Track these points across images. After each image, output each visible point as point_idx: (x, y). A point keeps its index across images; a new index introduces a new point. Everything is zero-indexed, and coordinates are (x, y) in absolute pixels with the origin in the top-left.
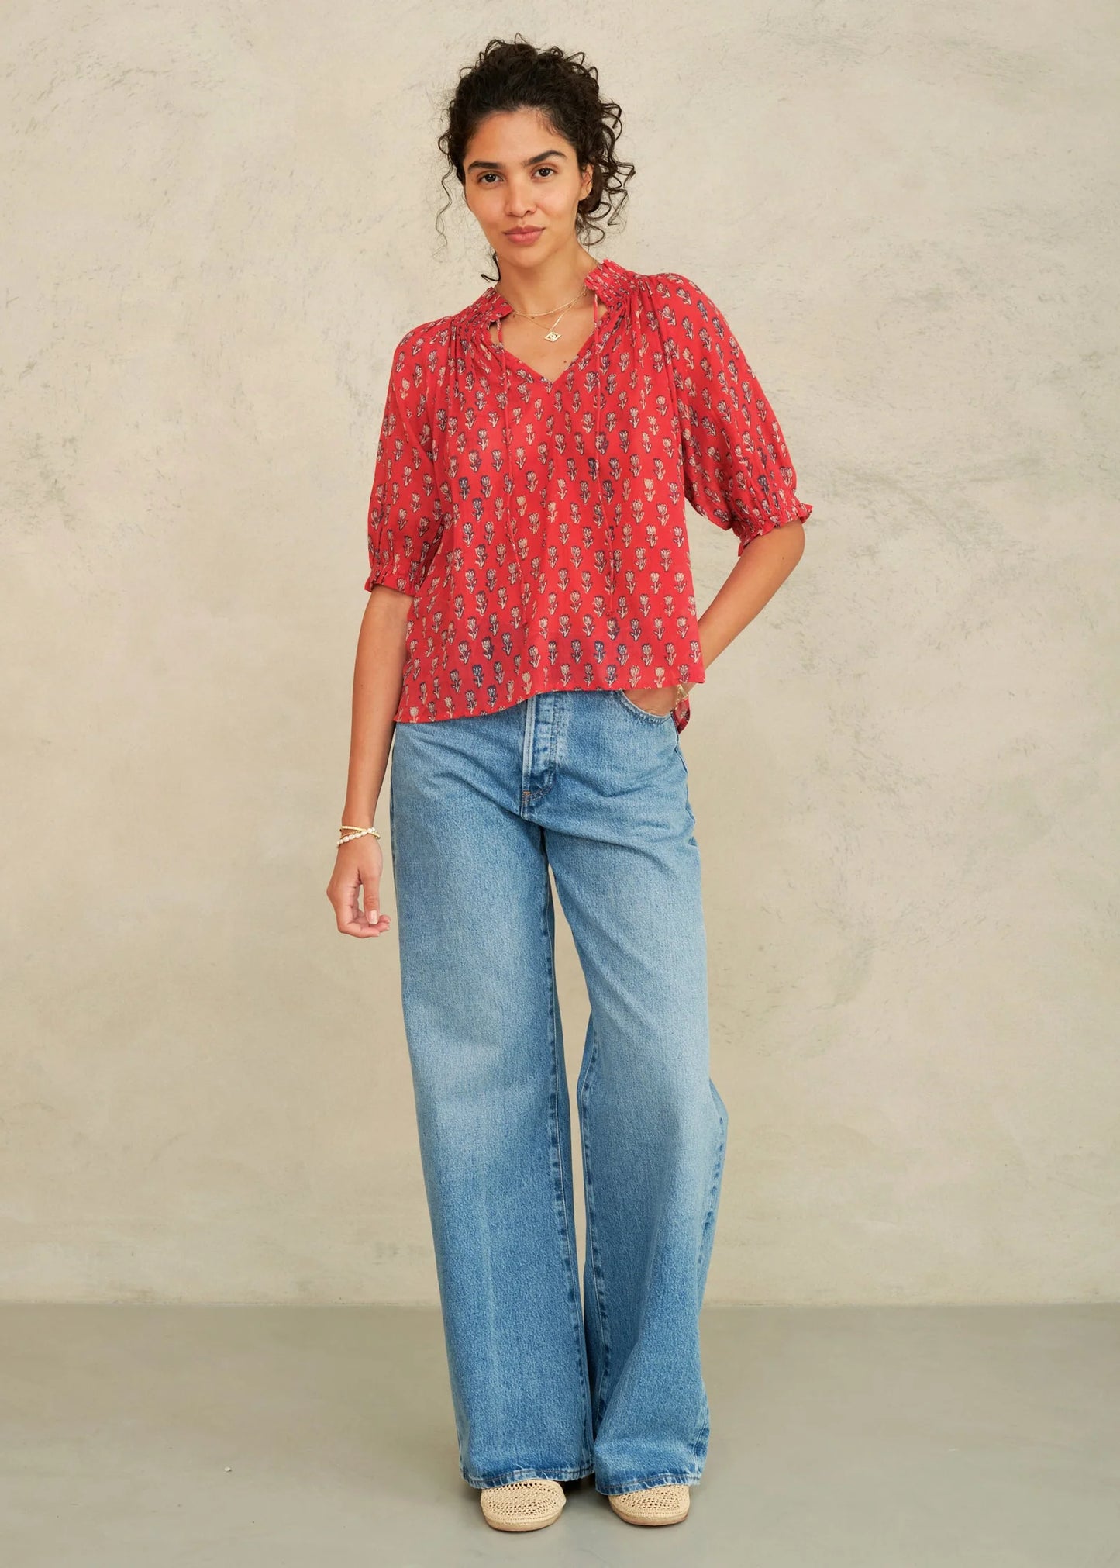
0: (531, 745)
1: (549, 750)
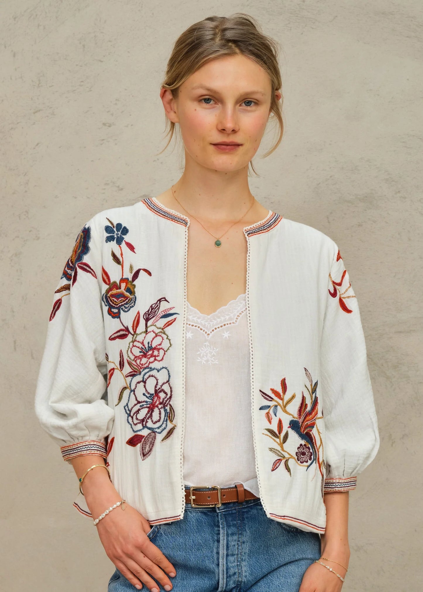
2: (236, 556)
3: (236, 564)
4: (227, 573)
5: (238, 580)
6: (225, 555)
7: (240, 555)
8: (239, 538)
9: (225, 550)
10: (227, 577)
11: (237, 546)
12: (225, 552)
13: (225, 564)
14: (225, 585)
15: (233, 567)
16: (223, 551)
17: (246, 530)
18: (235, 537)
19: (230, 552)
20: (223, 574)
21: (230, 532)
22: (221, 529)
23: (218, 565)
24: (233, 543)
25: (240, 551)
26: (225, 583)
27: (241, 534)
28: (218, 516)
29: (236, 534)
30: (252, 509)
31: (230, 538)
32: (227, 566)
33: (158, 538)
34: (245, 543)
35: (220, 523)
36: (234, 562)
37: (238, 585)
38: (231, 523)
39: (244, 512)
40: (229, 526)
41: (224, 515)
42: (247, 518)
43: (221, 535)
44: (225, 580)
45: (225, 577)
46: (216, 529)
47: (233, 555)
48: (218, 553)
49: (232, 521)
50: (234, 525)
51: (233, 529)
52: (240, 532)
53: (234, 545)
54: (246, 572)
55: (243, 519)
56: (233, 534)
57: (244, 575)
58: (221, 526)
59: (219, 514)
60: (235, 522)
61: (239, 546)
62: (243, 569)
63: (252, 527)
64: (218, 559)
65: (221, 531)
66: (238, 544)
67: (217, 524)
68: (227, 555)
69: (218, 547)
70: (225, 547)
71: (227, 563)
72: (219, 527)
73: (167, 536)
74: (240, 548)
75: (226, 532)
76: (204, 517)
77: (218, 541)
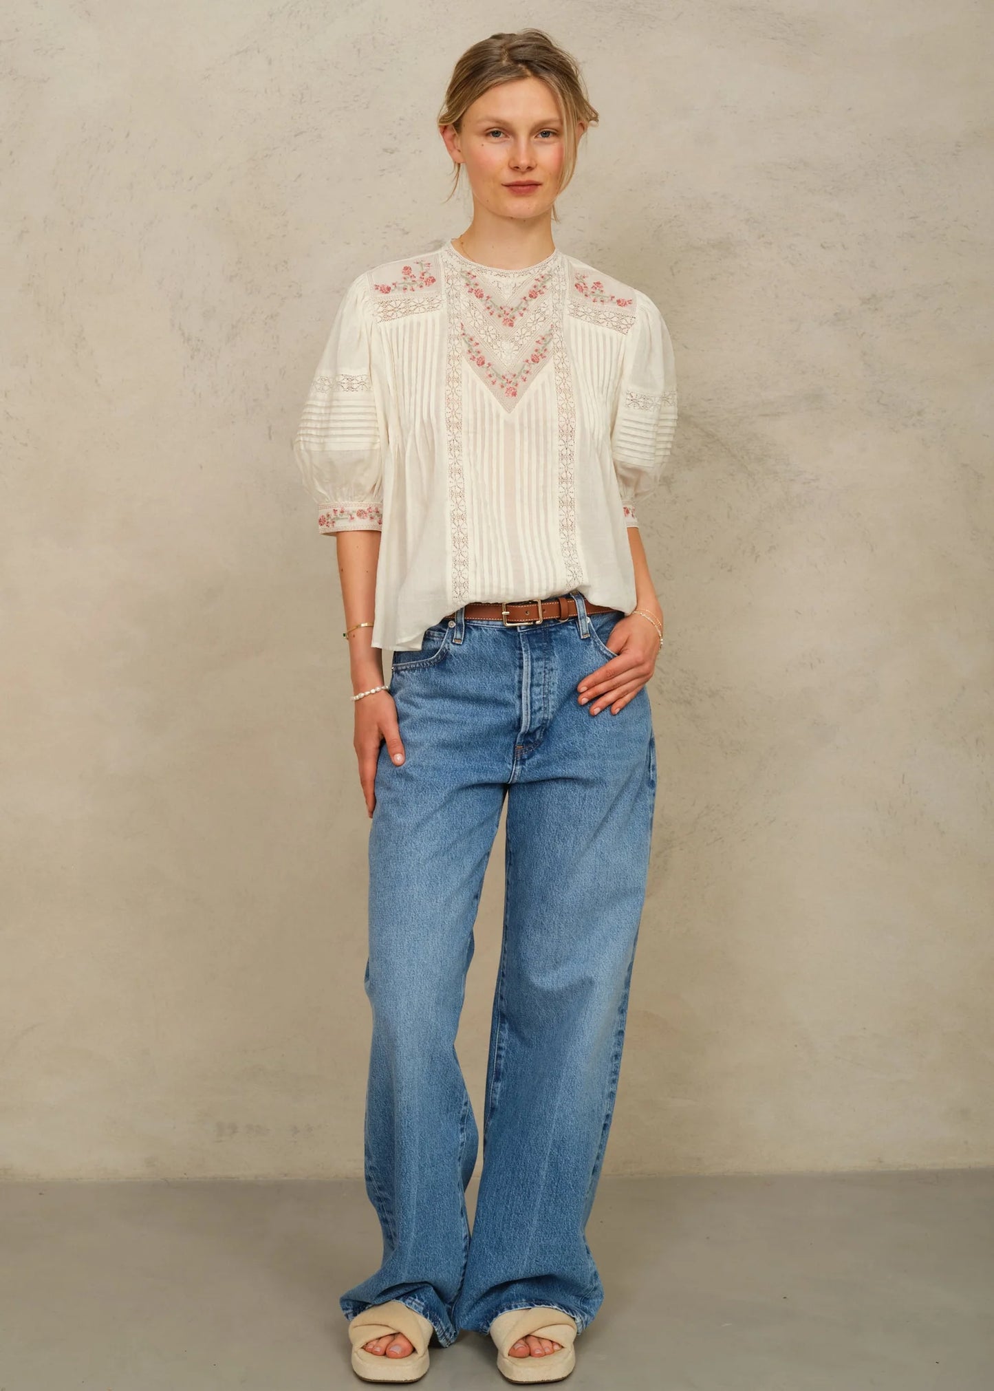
2: (542, 687)
3: (542, 696)
4: (531, 708)
5: (544, 717)
6: (529, 684)
7: (547, 686)
8: (545, 664)
9: (529, 679)
10: (532, 714)
11: (543, 674)
12: (529, 682)
13: (529, 696)
14: (529, 723)
15: (538, 700)
16: (526, 680)
17: (554, 654)
18: (541, 663)
19: (535, 681)
20: (527, 709)
21: (534, 657)
22: (523, 652)
23: (520, 697)
24: (539, 671)
25: (547, 680)
26: (529, 720)
27: (549, 659)
28: (519, 636)
29: (542, 659)
30: (561, 628)
31: (535, 664)
32: (531, 698)
33: (448, 661)
34: (554, 671)
35: (523, 645)
36: (540, 694)
37: (544, 724)
38: (536, 645)
39: (551, 632)
40: (533, 649)
41: (527, 635)
42: (555, 639)
43: (525, 660)
44: (529, 717)
45: (529, 713)
46: (518, 652)
47: (538, 685)
48: (520, 682)
49: (537, 642)
50: (540, 648)
51: (537, 653)
52: (547, 656)
53: (540, 673)
54: (553, 707)
55: (551, 641)
56: (538, 659)
57: (550, 710)
58: (523, 649)
59: (521, 634)
60: (541, 645)
61: (546, 674)
62: (550, 704)
63: (561, 651)
64: (520, 689)
65: (525, 655)
66: (544, 672)
67: (518, 646)
68: (532, 685)
69: (520, 675)
70: (530, 675)
71: (531, 695)
72: (521, 649)
73: (458, 658)
74: (547, 676)
75: (530, 657)
76: (503, 636)
77: (521, 667)
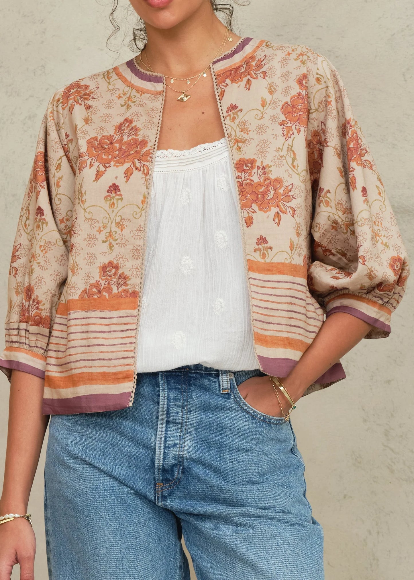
0: (163, 442)
1: (178, 446)
